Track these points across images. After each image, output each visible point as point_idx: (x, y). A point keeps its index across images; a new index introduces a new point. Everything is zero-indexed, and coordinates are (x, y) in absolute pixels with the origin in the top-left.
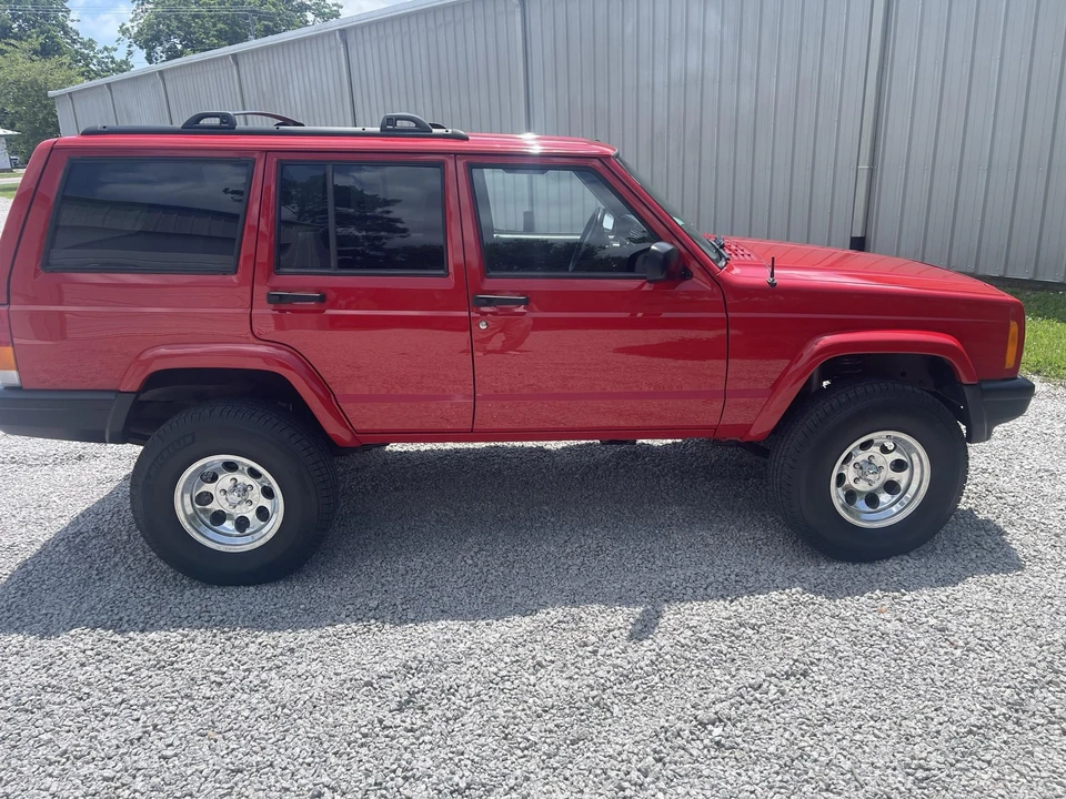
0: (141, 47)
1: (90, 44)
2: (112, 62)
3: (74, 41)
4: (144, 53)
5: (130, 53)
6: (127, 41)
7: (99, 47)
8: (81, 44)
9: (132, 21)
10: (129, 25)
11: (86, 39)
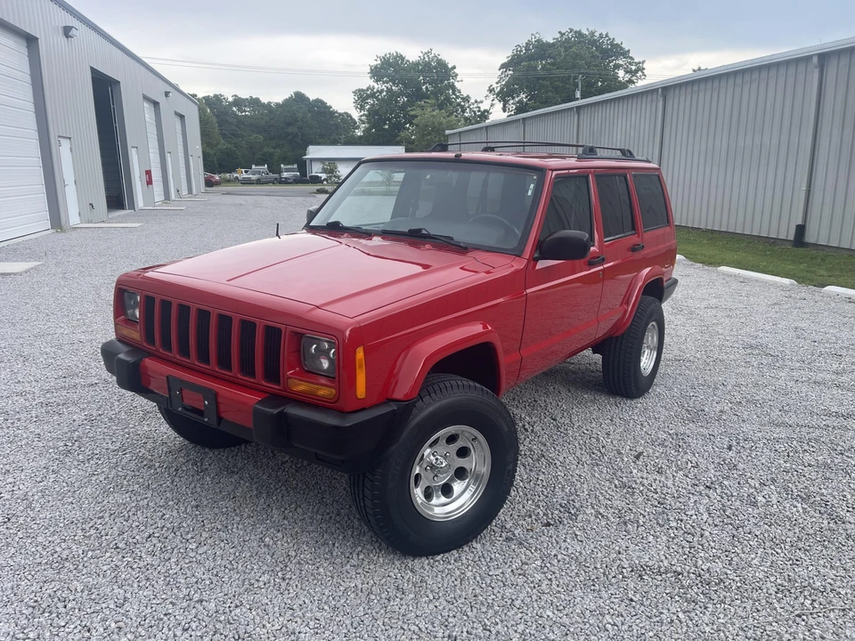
0: (500, 101)
1: (467, 99)
2: (479, 111)
3: (457, 97)
4: (501, 105)
5: (492, 105)
6: (492, 97)
7: (472, 101)
8: (462, 98)
9: (497, 83)
10: (495, 86)
11: (465, 95)
